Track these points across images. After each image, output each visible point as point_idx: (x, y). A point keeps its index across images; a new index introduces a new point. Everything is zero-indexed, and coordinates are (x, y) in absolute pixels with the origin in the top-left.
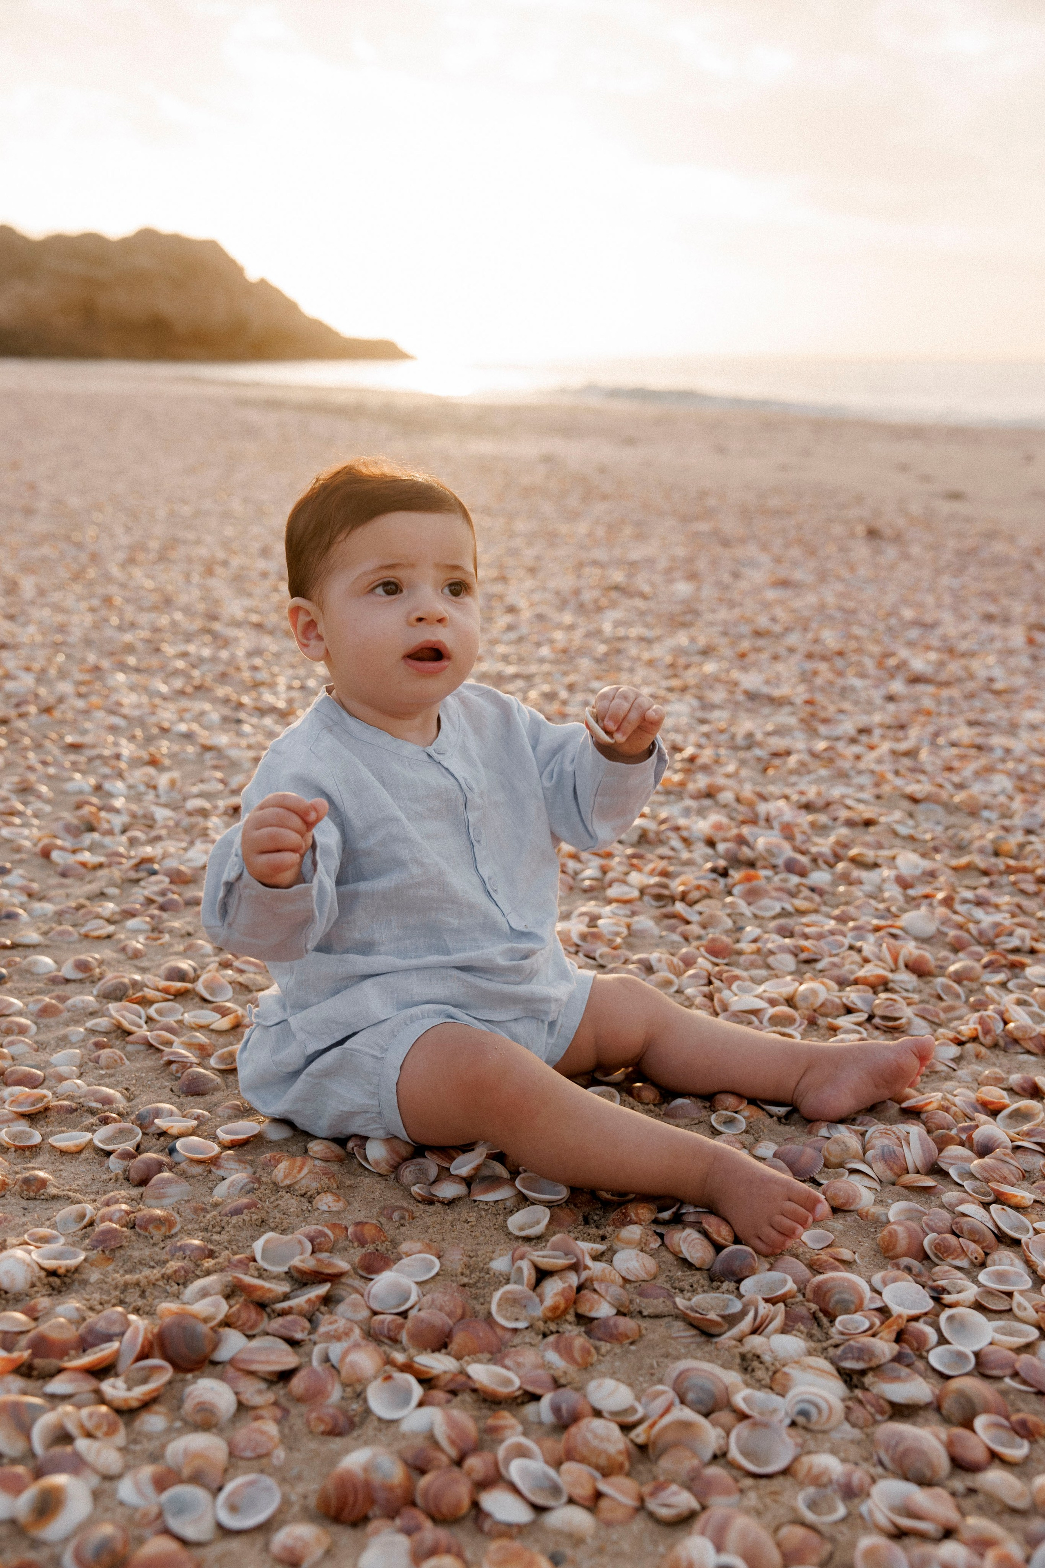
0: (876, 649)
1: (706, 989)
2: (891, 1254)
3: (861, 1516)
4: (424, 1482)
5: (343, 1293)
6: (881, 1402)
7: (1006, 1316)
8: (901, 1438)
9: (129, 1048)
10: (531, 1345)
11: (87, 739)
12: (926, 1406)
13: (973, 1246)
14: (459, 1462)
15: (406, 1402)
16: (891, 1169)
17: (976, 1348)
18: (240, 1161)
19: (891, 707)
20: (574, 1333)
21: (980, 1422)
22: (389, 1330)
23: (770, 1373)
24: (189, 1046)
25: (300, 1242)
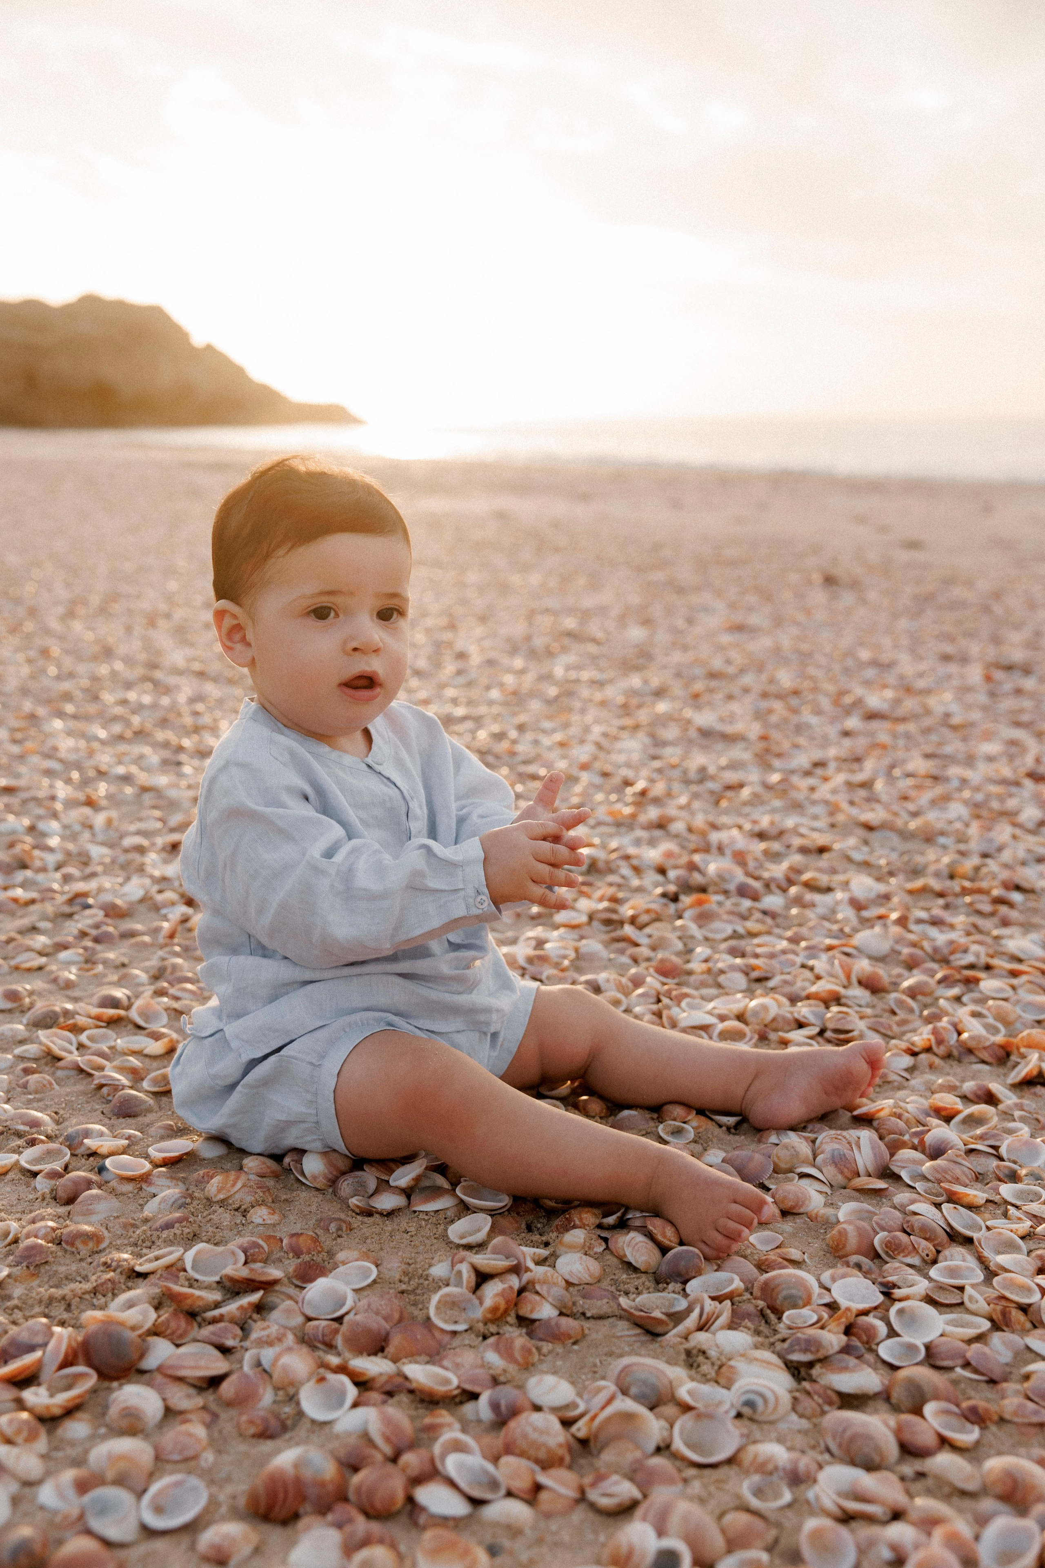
0: (830, 688)
1: (655, 1007)
2: (841, 1253)
3: (808, 1502)
4: (357, 1479)
5: (276, 1300)
6: (829, 1392)
7: (958, 1309)
8: (849, 1424)
9: (59, 1073)
10: (471, 1346)
11: (22, 783)
12: (876, 1396)
13: (924, 1243)
14: (394, 1459)
15: (341, 1404)
16: (842, 1173)
17: (927, 1340)
18: (172, 1178)
19: (847, 742)
20: (515, 1334)
21: (929, 1409)
22: (323, 1335)
23: (716, 1368)
24: (121, 1070)
25: (233, 1253)
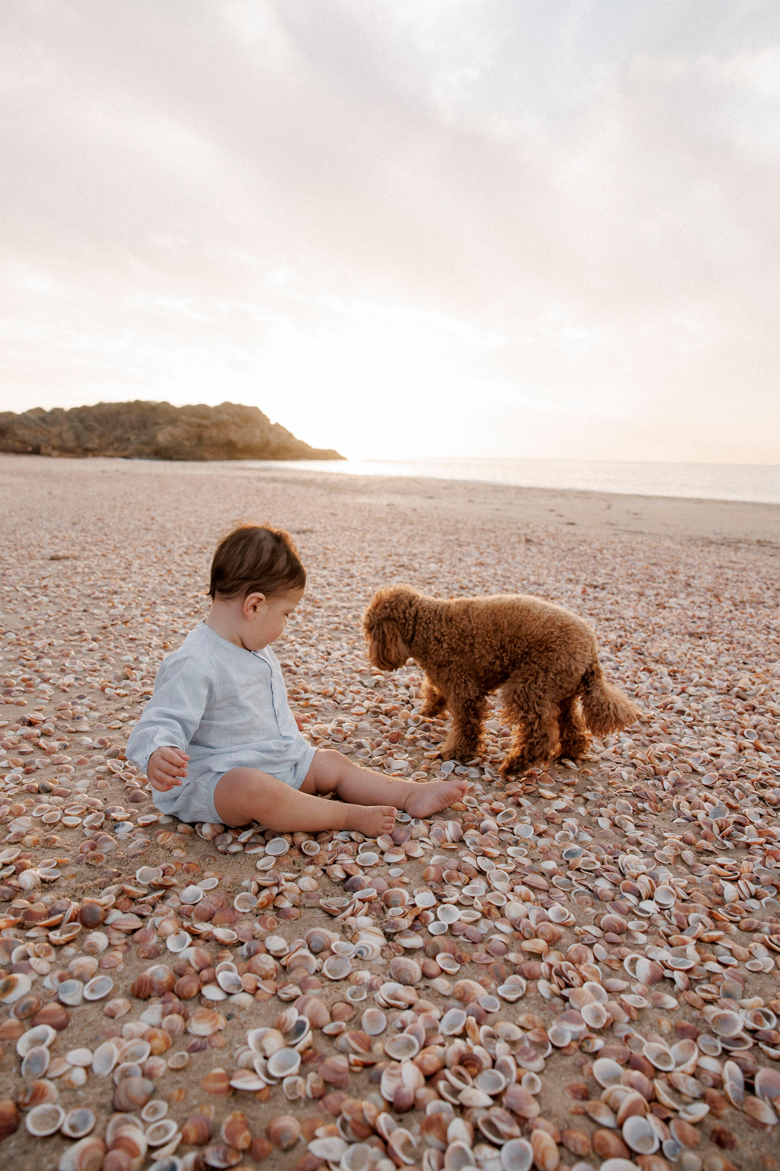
2: (426, 880)
3: (373, 999)
4: (180, 981)
5: (170, 894)
6: (400, 947)
7: (469, 907)
8: (399, 963)
9: (112, 780)
10: (249, 920)
12: (420, 949)
13: (465, 876)
14: (199, 973)
15: (184, 945)
16: (439, 840)
17: (451, 922)
18: (144, 833)
20: (270, 914)
21: (439, 957)
22: (186, 912)
23: (353, 934)
25: (158, 871)
